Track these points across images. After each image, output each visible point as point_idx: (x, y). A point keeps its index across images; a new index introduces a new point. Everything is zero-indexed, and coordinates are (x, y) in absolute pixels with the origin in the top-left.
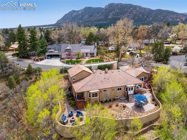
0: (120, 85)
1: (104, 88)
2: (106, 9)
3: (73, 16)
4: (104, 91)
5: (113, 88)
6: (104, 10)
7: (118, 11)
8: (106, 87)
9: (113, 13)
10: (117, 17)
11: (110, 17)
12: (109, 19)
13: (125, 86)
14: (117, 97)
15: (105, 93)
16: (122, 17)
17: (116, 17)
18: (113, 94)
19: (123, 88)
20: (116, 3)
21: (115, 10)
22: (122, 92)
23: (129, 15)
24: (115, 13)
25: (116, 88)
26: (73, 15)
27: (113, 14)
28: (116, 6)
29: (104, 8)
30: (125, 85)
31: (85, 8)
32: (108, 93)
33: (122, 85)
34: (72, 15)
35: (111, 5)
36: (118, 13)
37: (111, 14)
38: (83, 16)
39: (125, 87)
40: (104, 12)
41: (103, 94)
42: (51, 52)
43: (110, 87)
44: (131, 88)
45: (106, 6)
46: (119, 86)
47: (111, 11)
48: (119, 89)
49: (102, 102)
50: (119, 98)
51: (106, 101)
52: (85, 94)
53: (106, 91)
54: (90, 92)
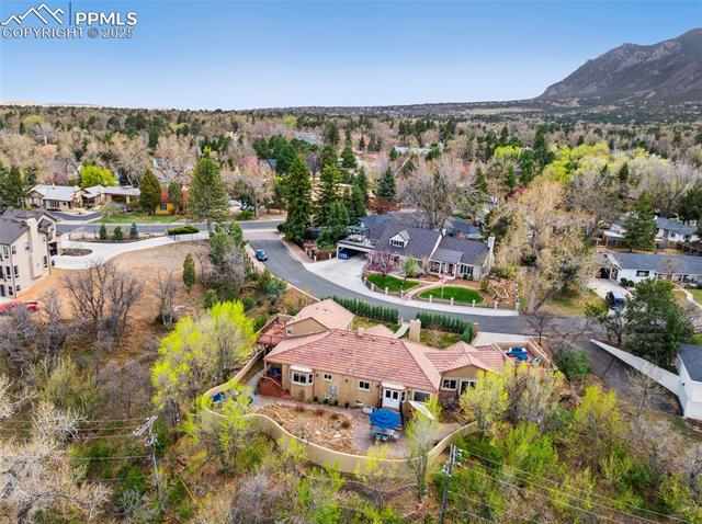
0: (366, 377)
1: (326, 369)
4: (326, 377)
5: (347, 378)
8: (330, 370)
13: (380, 383)
14: (357, 402)
15: (328, 382)
18: (346, 392)
19: (373, 386)
22: (370, 395)
25: (354, 380)
26: (624, 64)
30: (380, 379)
32: (335, 384)
33: (372, 378)
38: (670, 69)
39: (377, 384)
41: (322, 382)
42: (352, 240)
43: (340, 372)
44: (393, 392)
46: (363, 376)
48: (361, 385)
49: (316, 400)
50: (362, 407)
51: (326, 402)
52: (284, 368)
53: (330, 377)
54: (292, 367)
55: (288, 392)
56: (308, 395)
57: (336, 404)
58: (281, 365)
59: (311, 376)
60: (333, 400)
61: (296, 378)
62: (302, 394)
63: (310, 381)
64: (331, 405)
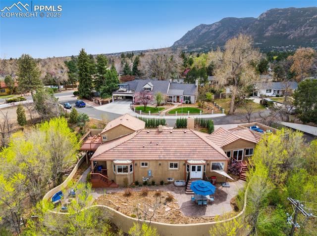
0: (174, 159)
1: (142, 159)
2: (261, 20)
3: (200, 34)
4: (143, 164)
5: (160, 162)
6: (257, 23)
7: (285, 22)
8: (145, 159)
9: (274, 26)
10: (281, 34)
11: (267, 34)
12: (266, 38)
13: (186, 161)
14: (169, 179)
15: (145, 168)
16: (292, 33)
17: (279, 33)
18: (160, 173)
19: (181, 165)
20: (282, 8)
21: (280, 21)
22: (179, 172)
23: (308, 29)
24: (280, 26)
25: (165, 163)
26: (202, 32)
27: (274, 29)
28: (281, 14)
29: (258, 19)
30: (186, 159)
31: (224, 19)
32: (150, 168)
33: (179, 159)
34: (199, 32)
35: (271, 13)
36: (284, 26)
37: (270, 28)
38: (218, 33)
39: (184, 162)
40: (256, 25)
41: (140, 169)
42: (121, 91)
43: (154, 159)
44: (197, 166)
45: (262, 15)
46: (172, 159)
47: (270, 23)
48: (171, 165)
49: (137, 183)
50: (173, 182)
51: (145, 184)
52: (108, 164)
53: (146, 165)
54: (115, 162)
55: (113, 181)
56: (130, 181)
57: (153, 183)
58: (105, 162)
59: (131, 166)
60: (151, 181)
61: (120, 170)
62: (126, 181)
63: (131, 170)
64: (149, 185)
